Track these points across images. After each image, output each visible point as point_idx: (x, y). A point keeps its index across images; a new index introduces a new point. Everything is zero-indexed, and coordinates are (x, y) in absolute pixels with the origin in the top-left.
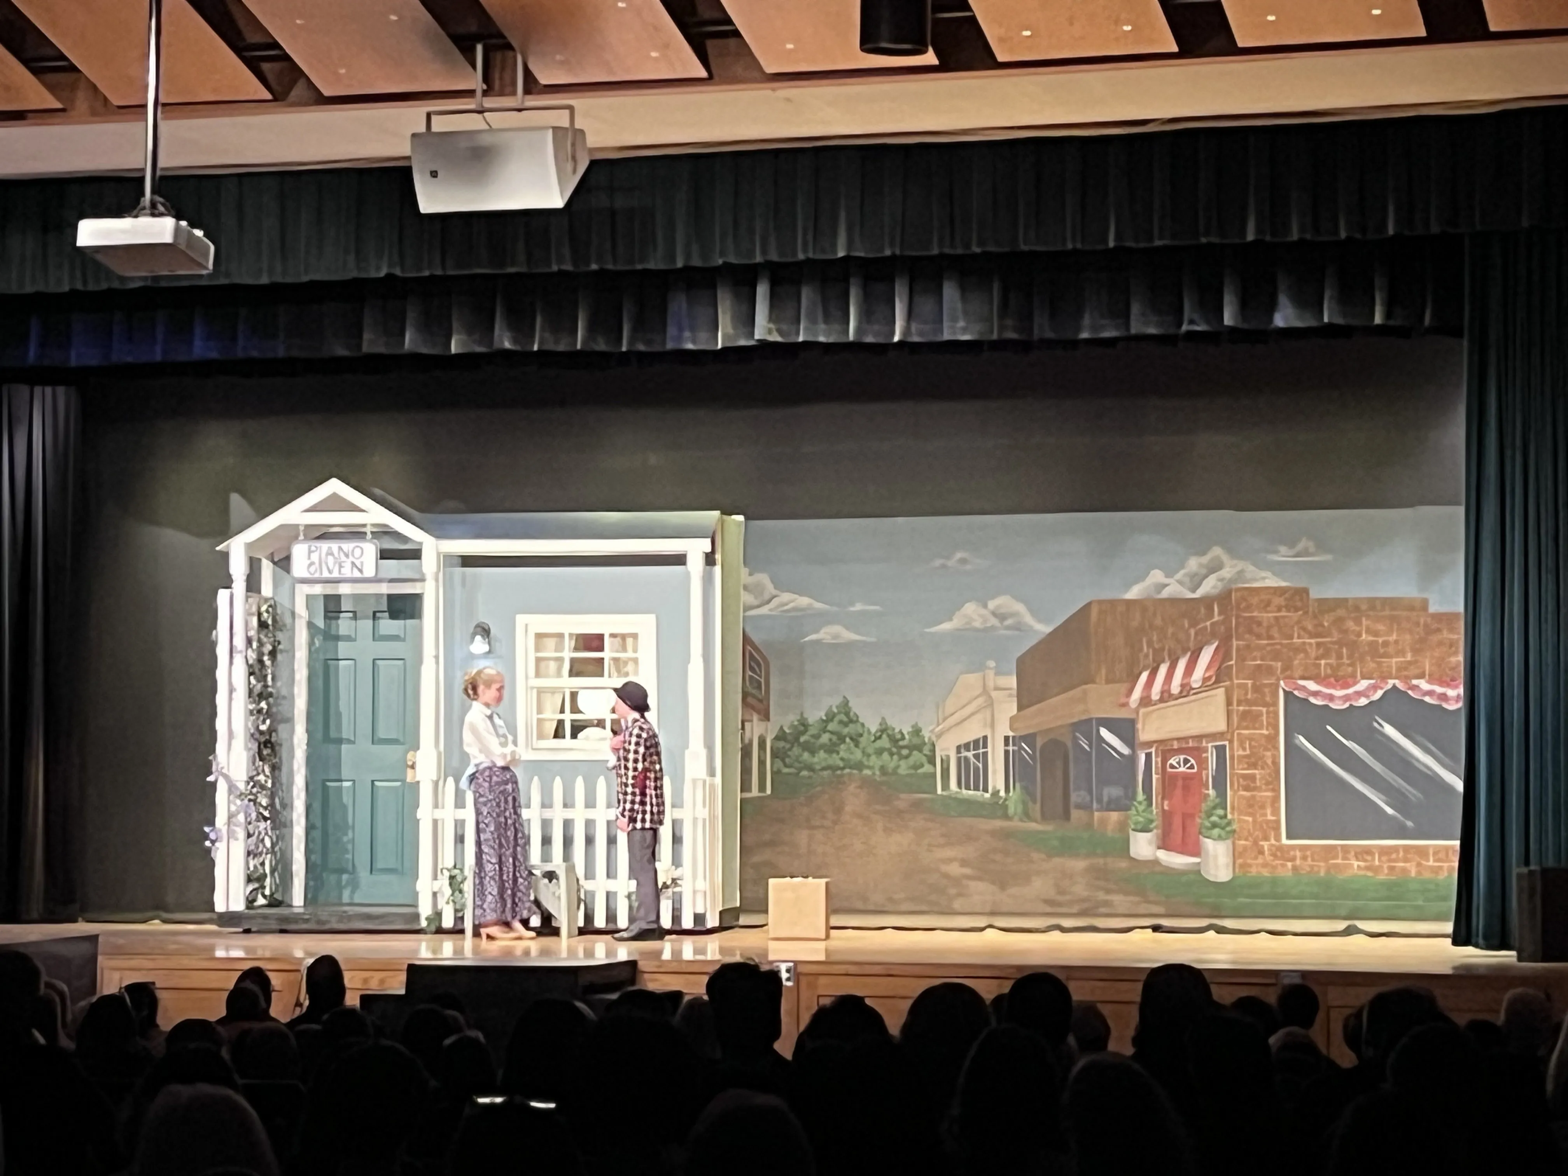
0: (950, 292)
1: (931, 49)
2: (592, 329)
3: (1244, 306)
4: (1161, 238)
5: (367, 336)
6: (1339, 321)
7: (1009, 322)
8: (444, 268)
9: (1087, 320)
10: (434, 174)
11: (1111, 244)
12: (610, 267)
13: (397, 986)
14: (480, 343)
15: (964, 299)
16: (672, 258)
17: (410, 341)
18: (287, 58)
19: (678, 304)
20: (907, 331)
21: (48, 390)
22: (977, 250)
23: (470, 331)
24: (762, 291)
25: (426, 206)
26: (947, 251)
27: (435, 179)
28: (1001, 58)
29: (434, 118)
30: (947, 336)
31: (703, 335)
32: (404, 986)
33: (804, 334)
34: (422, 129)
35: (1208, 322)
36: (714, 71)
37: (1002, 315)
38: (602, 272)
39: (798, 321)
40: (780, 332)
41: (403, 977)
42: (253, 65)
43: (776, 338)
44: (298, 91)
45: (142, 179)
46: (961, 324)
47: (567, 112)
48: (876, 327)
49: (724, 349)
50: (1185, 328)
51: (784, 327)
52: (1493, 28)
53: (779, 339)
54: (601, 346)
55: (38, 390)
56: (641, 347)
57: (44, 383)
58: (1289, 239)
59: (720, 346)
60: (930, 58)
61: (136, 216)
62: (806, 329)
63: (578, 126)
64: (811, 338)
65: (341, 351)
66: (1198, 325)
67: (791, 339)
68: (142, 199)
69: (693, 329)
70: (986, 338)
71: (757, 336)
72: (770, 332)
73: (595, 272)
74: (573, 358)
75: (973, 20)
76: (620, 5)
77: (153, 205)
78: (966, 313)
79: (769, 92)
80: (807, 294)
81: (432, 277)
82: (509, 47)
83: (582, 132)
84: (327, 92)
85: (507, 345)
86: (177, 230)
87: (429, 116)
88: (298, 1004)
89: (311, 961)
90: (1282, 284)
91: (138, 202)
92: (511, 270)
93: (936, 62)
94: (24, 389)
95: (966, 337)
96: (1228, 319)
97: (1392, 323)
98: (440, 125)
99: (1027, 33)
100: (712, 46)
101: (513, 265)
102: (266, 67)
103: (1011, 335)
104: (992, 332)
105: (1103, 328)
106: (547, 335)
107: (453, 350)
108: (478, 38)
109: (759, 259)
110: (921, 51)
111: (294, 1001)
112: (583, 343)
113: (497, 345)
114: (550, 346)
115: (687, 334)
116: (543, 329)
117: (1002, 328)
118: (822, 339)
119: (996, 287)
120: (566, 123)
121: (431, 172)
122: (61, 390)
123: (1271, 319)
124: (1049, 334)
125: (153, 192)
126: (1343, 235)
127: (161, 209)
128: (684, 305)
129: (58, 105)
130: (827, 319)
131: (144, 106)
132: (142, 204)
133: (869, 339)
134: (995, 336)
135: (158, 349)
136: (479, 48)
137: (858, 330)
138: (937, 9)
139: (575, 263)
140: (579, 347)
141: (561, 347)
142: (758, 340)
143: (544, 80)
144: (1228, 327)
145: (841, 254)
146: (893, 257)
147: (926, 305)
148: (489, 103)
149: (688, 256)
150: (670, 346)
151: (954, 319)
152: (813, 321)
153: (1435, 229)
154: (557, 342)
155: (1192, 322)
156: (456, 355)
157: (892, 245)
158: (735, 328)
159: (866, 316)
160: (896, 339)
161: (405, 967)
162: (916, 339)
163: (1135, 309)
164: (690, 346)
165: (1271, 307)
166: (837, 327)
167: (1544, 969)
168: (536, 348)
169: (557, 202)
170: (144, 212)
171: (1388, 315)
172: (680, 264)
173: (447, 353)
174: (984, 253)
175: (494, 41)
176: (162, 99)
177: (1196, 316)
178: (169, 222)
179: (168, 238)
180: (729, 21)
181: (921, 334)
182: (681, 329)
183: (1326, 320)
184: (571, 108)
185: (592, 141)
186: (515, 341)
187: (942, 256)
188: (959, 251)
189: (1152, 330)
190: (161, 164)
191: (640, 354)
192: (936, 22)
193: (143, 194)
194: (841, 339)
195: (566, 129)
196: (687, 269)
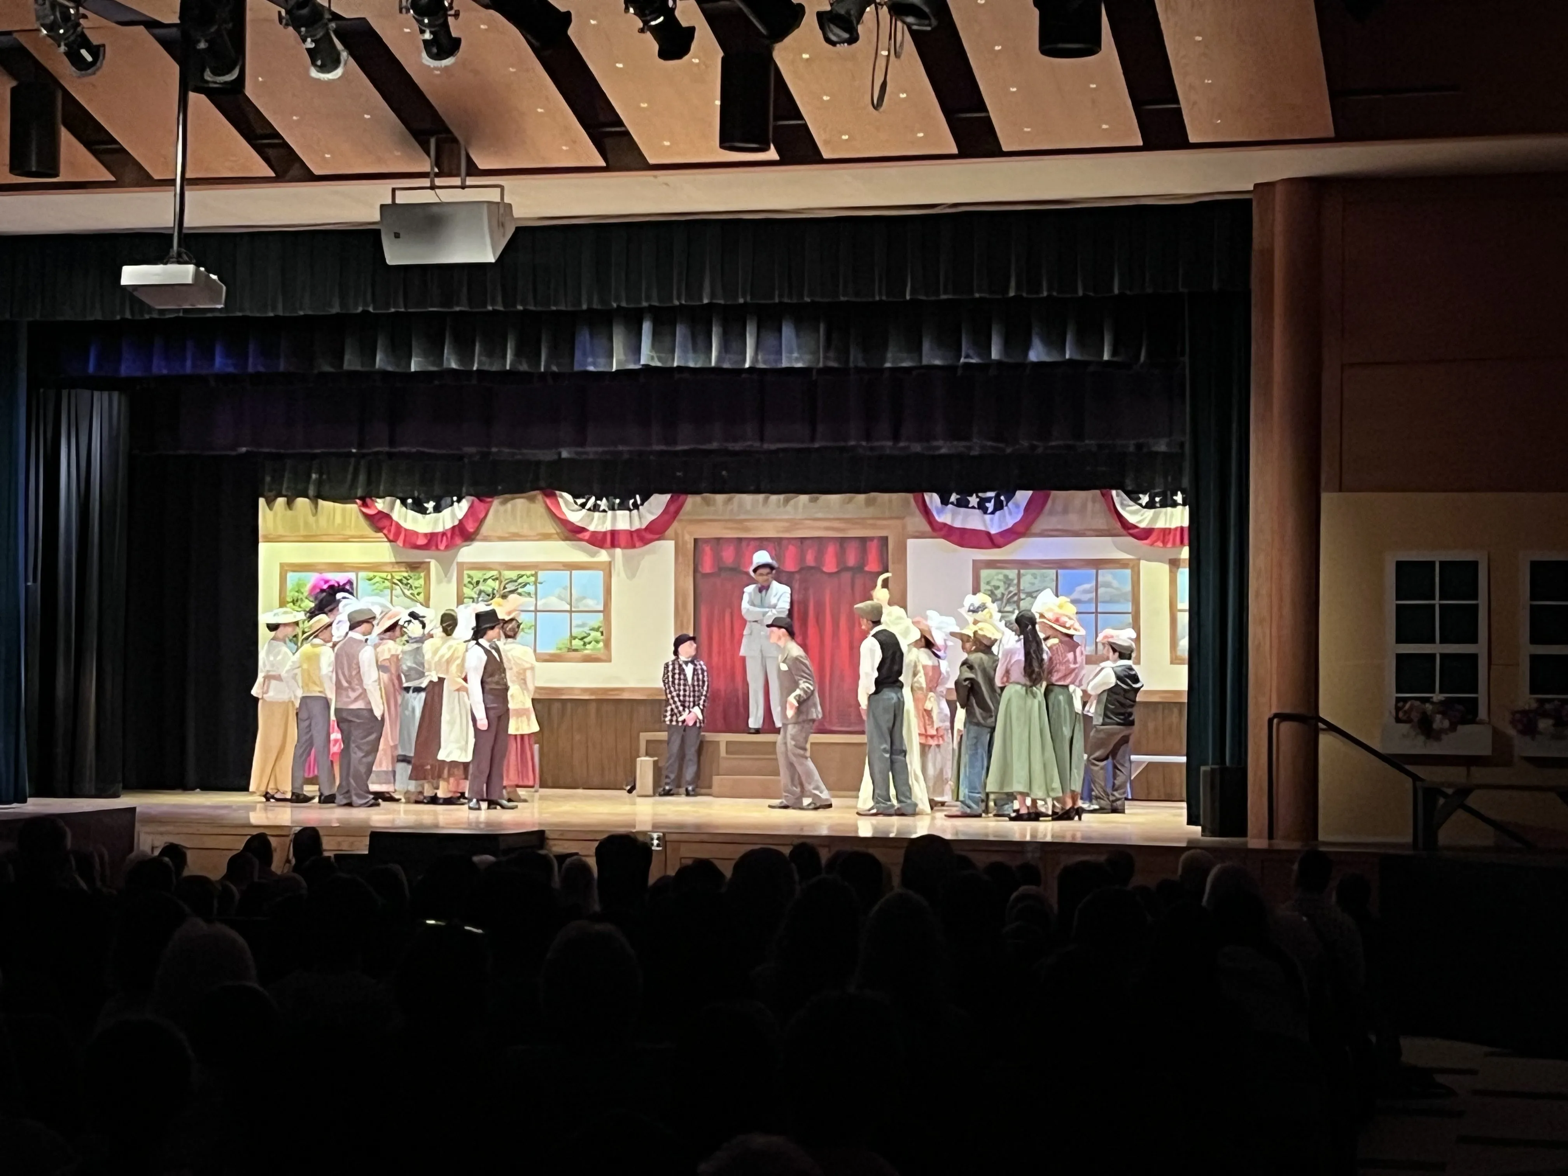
0: (788, 331)
1: (772, 146)
2: (518, 354)
3: (1007, 345)
4: (945, 293)
5: (347, 357)
6: (1078, 357)
7: (831, 354)
8: (406, 307)
9: (889, 355)
10: (397, 236)
11: (908, 297)
12: (532, 308)
13: (362, 848)
14: (434, 365)
15: (798, 336)
16: (580, 303)
17: (381, 361)
18: (286, 145)
19: (584, 337)
20: (755, 359)
21: (106, 395)
22: (808, 300)
23: (426, 354)
24: (647, 327)
25: (391, 260)
26: (786, 300)
27: (397, 239)
28: (826, 156)
29: (397, 193)
30: (785, 364)
31: (602, 361)
32: (368, 847)
33: (678, 361)
34: (389, 201)
35: (979, 355)
36: (610, 163)
37: (828, 347)
38: (525, 312)
39: (673, 352)
40: (660, 359)
41: (367, 841)
42: (260, 150)
43: (656, 363)
44: (295, 171)
45: (172, 236)
46: (795, 355)
47: (499, 190)
48: (732, 356)
49: (617, 371)
50: (962, 360)
51: (663, 355)
52: (1192, 139)
53: (659, 364)
54: (524, 367)
55: (96, 394)
56: (554, 368)
57: (101, 389)
58: (1041, 295)
59: (614, 369)
60: (772, 154)
61: (166, 264)
62: (679, 357)
63: (506, 200)
64: (682, 364)
65: (327, 369)
66: (972, 359)
67: (668, 365)
68: (171, 250)
69: (594, 354)
70: (813, 365)
71: (643, 362)
72: (652, 358)
73: (521, 312)
74: (505, 375)
75: (805, 126)
76: (539, 110)
77: (179, 254)
78: (799, 347)
79: (652, 179)
80: (681, 331)
81: (397, 313)
82: (455, 140)
83: (510, 205)
84: (317, 172)
85: (454, 366)
86: (197, 274)
87: (394, 190)
88: (288, 861)
89: (299, 829)
90: (1035, 331)
91: (168, 252)
92: (457, 309)
93: (776, 157)
94: (86, 393)
95: (799, 365)
96: (995, 355)
97: (1115, 359)
98: (402, 198)
99: (845, 137)
100: (609, 142)
101: (458, 305)
102: (270, 152)
103: (833, 364)
104: (818, 362)
105: (902, 361)
106: (484, 359)
107: (413, 369)
108: (432, 133)
109: (645, 304)
110: (765, 149)
111: (284, 860)
112: (511, 364)
113: (445, 365)
114: (486, 368)
115: (590, 360)
116: (480, 355)
117: (826, 358)
118: (692, 365)
119: (822, 328)
120: (497, 199)
121: (395, 233)
122: (116, 395)
123: (1026, 355)
124: (861, 364)
125: (179, 245)
126: (1080, 293)
127: (186, 258)
128: (588, 337)
129: (113, 179)
130: (695, 350)
131: (174, 180)
132: (171, 254)
133: (726, 365)
134: (821, 365)
135: (189, 363)
136: (433, 142)
137: (719, 359)
138: (776, 118)
139: (505, 305)
140: (508, 368)
141: (495, 368)
142: (643, 365)
143: (482, 166)
144: (994, 360)
145: (706, 301)
146: (745, 304)
147: (770, 340)
148: (438, 182)
149: (590, 302)
150: (577, 368)
151: (791, 352)
152: (685, 351)
153: (1149, 290)
154: (491, 364)
155: (967, 356)
156: (415, 372)
157: (744, 296)
158: (625, 354)
159: (725, 347)
160: (747, 365)
161: (369, 833)
162: (761, 366)
163: (926, 346)
164: (591, 368)
165: (1027, 347)
166: (702, 357)
167: (1222, 842)
168: (475, 368)
169: (491, 259)
170: (172, 260)
171: (1114, 353)
172: (585, 307)
173: (408, 371)
174: (813, 302)
175: (444, 136)
176: (188, 176)
177: (971, 352)
178: (191, 268)
179: (189, 280)
180: (620, 123)
181: (765, 362)
182: (585, 355)
183: (1067, 356)
184: (502, 188)
185: (517, 213)
186: (461, 361)
187: (781, 303)
188: (795, 301)
189: (937, 362)
190: (187, 223)
191: (554, 374)
192: (776, 128)
193: (171, 246)
194: (707, 365)
195: (498, 203)
196: (590, 310)
